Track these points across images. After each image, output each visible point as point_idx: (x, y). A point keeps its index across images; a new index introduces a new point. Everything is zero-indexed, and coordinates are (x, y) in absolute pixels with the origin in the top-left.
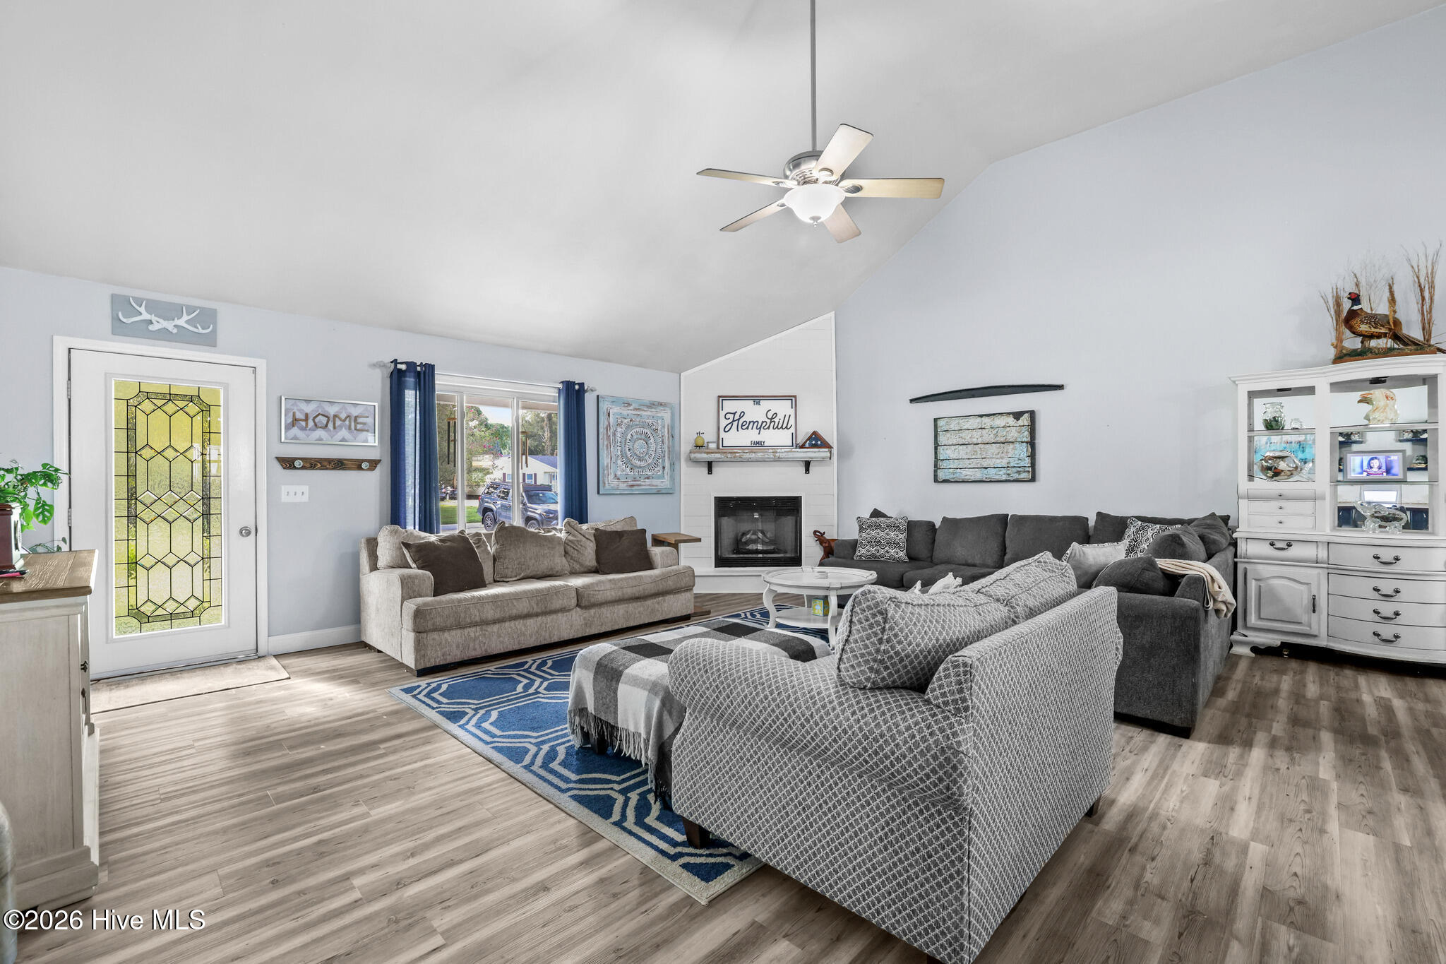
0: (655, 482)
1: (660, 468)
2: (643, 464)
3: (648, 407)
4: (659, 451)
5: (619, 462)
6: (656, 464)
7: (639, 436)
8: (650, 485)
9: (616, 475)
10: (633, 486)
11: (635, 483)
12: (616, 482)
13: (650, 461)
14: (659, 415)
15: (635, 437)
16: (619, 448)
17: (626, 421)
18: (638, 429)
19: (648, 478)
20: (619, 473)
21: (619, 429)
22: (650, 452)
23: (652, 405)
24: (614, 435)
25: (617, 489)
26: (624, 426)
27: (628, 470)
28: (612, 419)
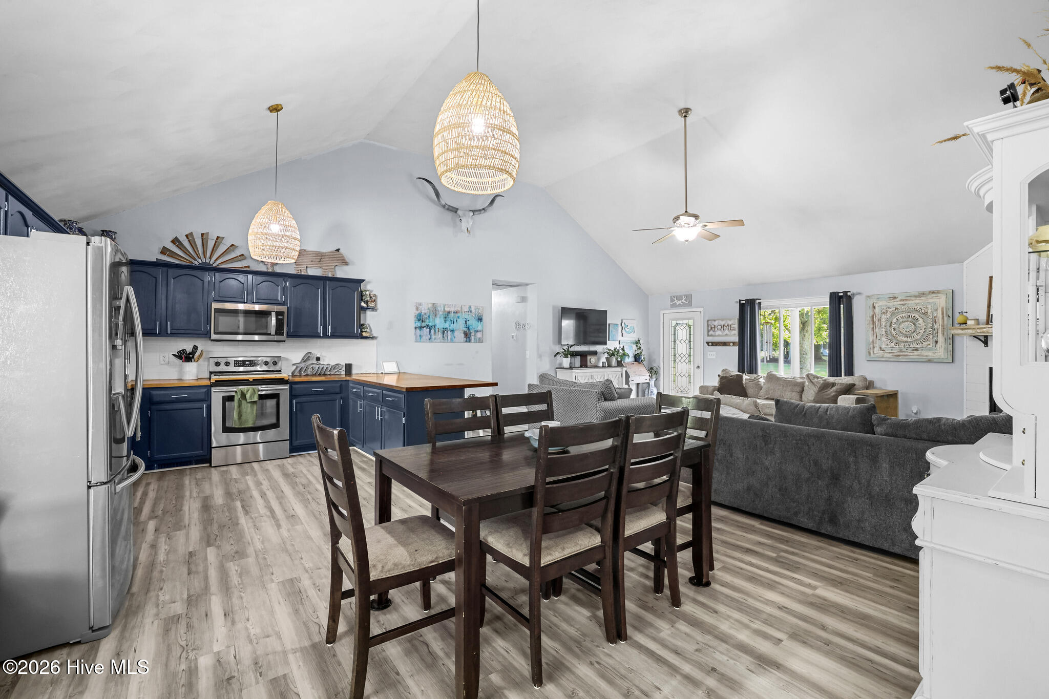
0: (925, 353)
1: (931, 342)
2: (909, 340)
3: (915, 296)
4: (929, 329)
5: (884, 339)
6: (926, 340)
7: (905, 320)
8: (918, 355)
9: (881, 348)
10: (899, 356)
11: (901, 353)
12: (882, 353)
13: (919, 337)
14: (930, 301)
15: (901, 320)
16: (883, 329)
17: (891, 310)
18: (904, 315)
19: (917, 350)
20: (883, 347)
21: (884, 317)
22: (918, 331)
23: (922, 294)
24: (880, 320)
25: (883, 357)
26: (889, 314)
27: (893, 344)
28: (877, 310)
